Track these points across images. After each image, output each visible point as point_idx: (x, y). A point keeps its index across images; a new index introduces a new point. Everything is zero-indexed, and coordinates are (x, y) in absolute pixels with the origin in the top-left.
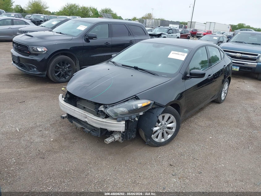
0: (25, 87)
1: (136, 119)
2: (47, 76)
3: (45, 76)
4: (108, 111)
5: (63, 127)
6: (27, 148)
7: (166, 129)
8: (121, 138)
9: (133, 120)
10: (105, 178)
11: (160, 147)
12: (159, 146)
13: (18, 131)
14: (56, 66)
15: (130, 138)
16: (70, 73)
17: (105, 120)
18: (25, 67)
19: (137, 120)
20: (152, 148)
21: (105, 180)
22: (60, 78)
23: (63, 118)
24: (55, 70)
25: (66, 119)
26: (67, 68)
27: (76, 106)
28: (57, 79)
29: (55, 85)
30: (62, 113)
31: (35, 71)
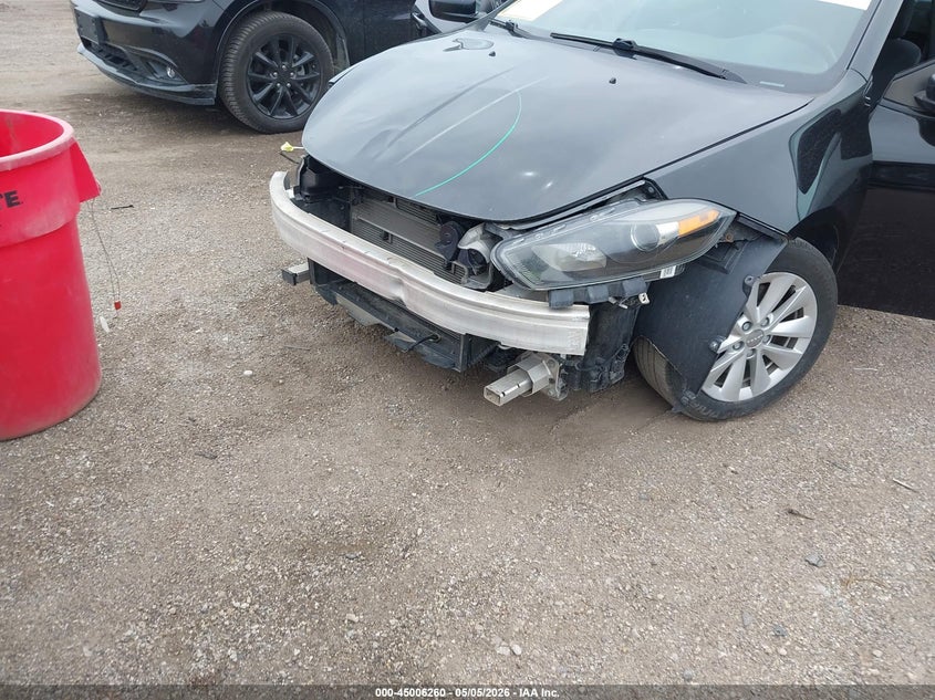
0: (133, 145)
1: (641, 298)
2: (220, 102)
3: (211, 101)
4: (507, 254)
5: (297, 318)
6: (142, 405)
7: (769, 347)
8: (559, 383)
9: (625, 303)
10: (494, 564)
11: (729, 426)
12: (725, 420)
13: (107, 330)
14: (256, 61)
15: (600, 383)
16: (311, 90)
17: (488, 299)
18: (128, 63)
19: (647, 301)
20: (696, 429)
21: (495, 573)
22: (273, 114)
23: (295, 279)
24: (250, 77)
25: (307, 287)
26: (299, 68)
27: (346, 226)
28: (263, 114)
29: (253, 139)
30: (288, 256)
31: (168, 80)
